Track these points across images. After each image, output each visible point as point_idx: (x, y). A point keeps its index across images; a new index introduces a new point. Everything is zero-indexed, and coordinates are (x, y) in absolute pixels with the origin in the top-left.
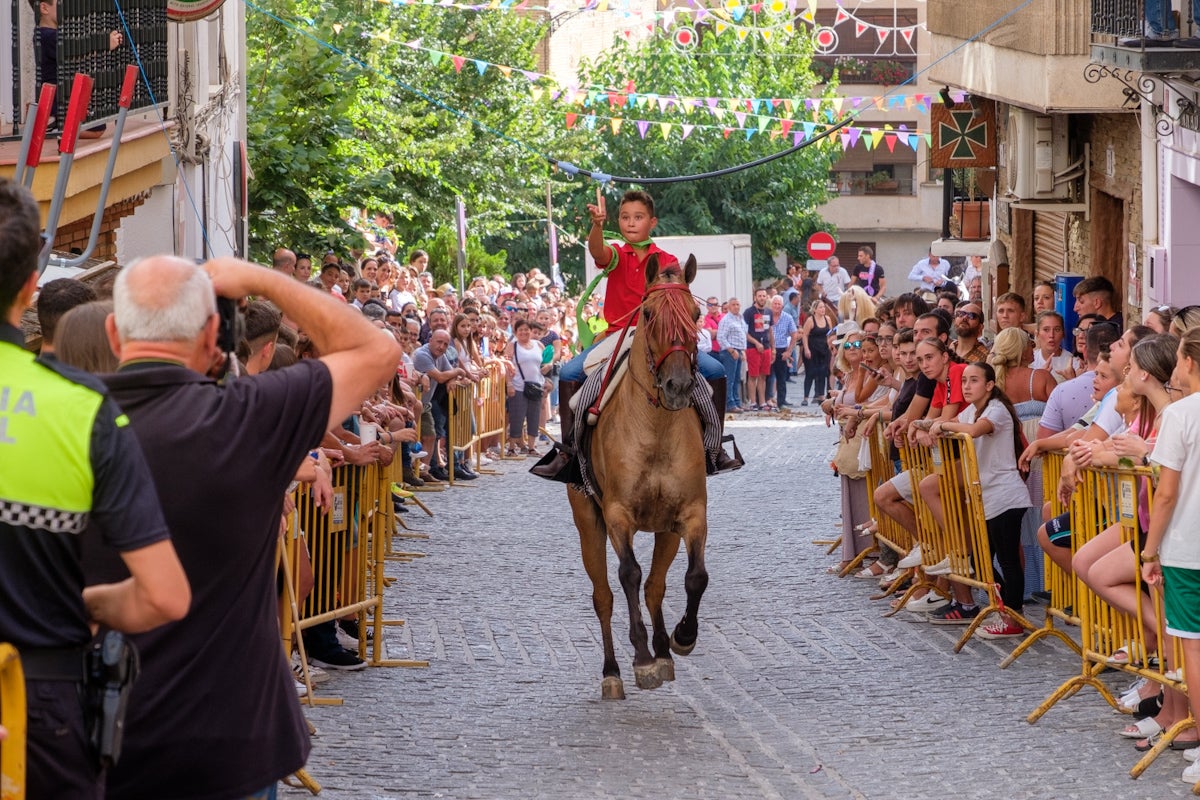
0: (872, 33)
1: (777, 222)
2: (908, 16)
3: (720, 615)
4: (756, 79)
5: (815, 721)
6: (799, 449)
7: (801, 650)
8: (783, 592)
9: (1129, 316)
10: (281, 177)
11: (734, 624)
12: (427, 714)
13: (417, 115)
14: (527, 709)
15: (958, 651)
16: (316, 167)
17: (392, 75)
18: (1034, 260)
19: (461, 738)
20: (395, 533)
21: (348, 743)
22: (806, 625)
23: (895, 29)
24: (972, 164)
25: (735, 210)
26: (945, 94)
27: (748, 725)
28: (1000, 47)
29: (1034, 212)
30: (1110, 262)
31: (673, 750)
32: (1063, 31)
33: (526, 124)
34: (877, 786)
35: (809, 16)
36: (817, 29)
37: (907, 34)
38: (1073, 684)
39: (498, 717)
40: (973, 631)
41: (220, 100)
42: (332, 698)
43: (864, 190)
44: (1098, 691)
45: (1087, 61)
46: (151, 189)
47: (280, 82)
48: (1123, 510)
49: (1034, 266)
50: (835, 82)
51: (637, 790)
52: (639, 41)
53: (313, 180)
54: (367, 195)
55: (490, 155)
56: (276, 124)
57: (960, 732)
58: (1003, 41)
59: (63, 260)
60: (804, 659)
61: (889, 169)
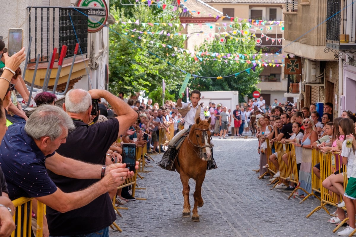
0: (270, 40)
1: (245, 88)
2: (280, 36)
3: (228, 188)
4: (240, 51)
5: (251, 216)
6: (249, 146)
7: (248, 198)
8: (244, 183)
9: (335, 113)
10: (117, 74)
11: (231, 191)
12: (151, 212)
13: (153, 59)
14: (177, 211)
15: (289, 199)
16: (126, 71)
17: (147, 48)
18: (311, 99)
19: (159, 219)
20: (145, 166)
21: (130, 219)
22: (250, 191)
23: (276, 39)
24: (295, 73)
25: (235, 85)
26: (288, 55)
27: (234, 217)
28: (303, 43)
29: (311, 86)
30: (330, 99)
31: (214, 223)
32: (319, 39)
33: (181, 62)
34: (267, 233)
35: (254, 36)
36: (256, 39)
37: (280, 40)
38: (318, 208)
39: (169, 213)
40: (293, 193)
41: (102, 54)
42: (126, 208)
43: (268, 80)
44: (325, 210)
45: (325, 47)
46: (83, 76)
47: (118, 49)
48: (332, 163)
49: (311, 100)
50: (261, 52)
51: (204, 233)
52: (211, 41)
53: (126, 75)
54: (139, 79)
55: (172, 69)
56: (116, 60)
57: (288, 220)
58: (304, 42)
59: (59, 93)
60: (249, 200)
61: (274, 75)
